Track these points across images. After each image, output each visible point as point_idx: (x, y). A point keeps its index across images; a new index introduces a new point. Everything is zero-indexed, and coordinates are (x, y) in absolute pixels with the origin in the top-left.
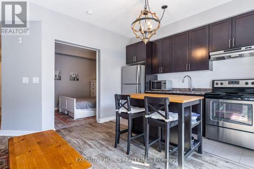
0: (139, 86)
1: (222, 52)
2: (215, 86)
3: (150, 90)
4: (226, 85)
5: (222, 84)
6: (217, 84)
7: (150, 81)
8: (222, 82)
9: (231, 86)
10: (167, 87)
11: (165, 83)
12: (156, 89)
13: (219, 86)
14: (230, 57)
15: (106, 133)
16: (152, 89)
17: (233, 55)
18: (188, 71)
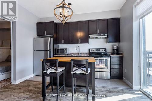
0: (49, 52)
1: (94, 35)
2: (91, 51)
3: (56, 54)
4: (95, 51)
5: (93, 50)
6: (91, 50)
7: (56, 49)
8: (94, 49)
9: (97, 51)
10: (67, 52)
11: (66, 50)
12: (60, 54)
13: (92, 51)
14: (97, 38)
15: (28, 91)
16: (57, 54)
17: (98, 37)
18: (79, 43)
